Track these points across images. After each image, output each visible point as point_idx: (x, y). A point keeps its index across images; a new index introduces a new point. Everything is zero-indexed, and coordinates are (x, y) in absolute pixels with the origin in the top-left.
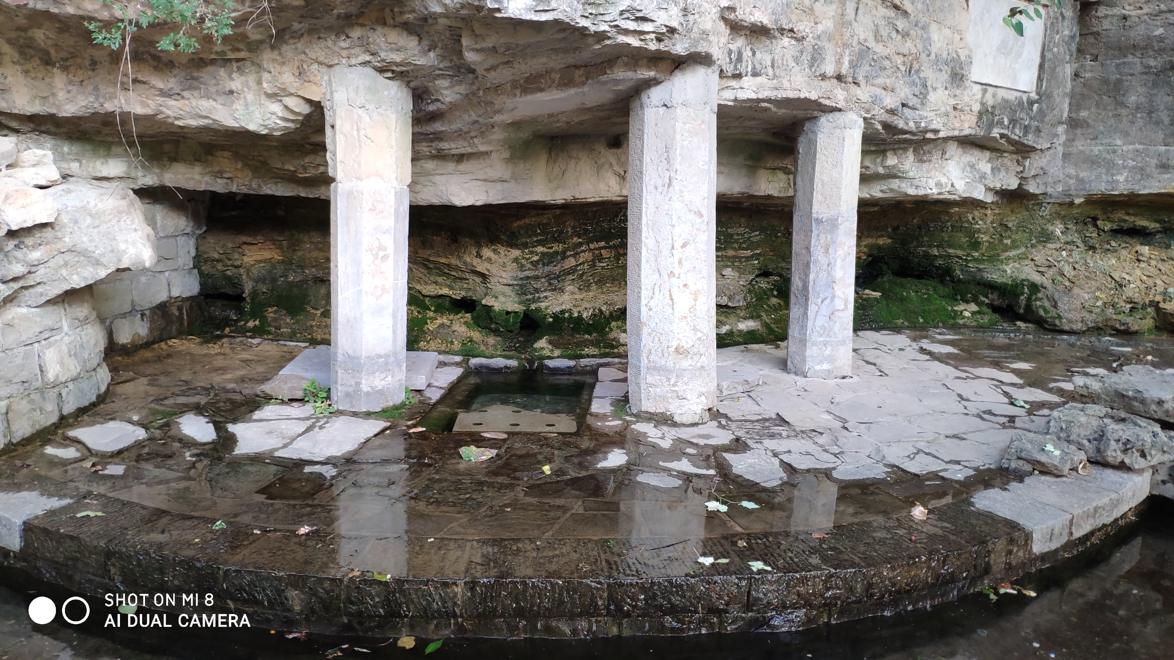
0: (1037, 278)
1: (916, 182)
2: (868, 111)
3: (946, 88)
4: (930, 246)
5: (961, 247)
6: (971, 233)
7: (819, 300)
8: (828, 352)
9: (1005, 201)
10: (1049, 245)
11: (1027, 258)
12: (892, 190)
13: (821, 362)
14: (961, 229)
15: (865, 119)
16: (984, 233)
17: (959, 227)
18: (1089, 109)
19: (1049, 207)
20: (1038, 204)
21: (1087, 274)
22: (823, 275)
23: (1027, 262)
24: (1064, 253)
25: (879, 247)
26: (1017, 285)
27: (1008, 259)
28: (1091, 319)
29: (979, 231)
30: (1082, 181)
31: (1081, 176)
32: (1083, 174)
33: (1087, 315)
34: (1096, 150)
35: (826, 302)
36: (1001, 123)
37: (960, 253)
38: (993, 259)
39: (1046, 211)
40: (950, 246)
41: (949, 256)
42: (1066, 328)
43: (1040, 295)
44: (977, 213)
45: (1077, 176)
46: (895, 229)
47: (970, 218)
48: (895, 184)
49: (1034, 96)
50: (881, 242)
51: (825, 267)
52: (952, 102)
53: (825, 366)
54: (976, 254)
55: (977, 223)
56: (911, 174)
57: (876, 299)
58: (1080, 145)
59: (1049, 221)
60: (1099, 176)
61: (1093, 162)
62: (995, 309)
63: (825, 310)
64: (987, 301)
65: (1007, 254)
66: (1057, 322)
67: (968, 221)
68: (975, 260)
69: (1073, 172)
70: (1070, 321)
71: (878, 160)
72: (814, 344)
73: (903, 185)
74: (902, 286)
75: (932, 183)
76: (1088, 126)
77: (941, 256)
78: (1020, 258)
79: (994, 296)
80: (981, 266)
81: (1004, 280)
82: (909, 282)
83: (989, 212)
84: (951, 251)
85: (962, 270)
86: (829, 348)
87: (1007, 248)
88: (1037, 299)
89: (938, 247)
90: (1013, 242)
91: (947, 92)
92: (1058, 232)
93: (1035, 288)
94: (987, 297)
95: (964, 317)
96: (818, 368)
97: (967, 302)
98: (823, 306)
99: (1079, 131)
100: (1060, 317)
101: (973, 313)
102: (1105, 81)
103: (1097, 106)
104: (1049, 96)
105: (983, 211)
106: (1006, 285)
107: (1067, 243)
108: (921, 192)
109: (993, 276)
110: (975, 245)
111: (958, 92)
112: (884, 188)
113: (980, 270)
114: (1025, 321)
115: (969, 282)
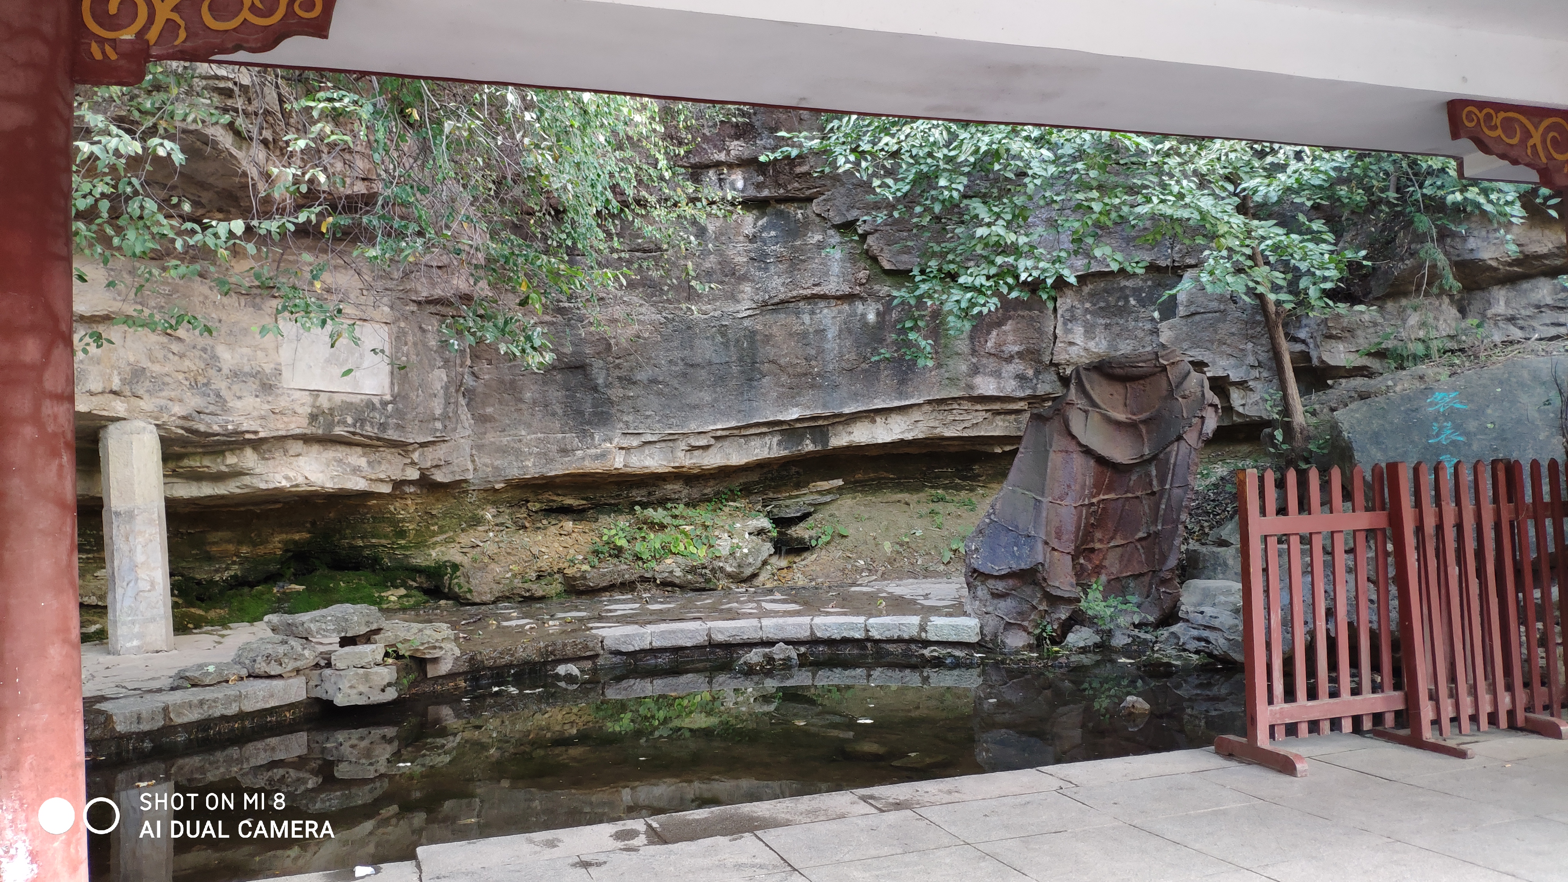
0: (458, 558)
1: (264, 477)
2: (157, 419)
3: (257, 396)
4: (353, 538)
5: (386, 537)
6: (394, 522)
7: (125, 584)
8: (136, 629)
9: (425, 491)
10: (480, 528)
11: (454, 541)
12: (247, 486)
13: (131, 640)
14: (383, 520)
15: (156, 425)
16: (410, 522)
17: (381, 517)
18: (493, 405)
19: (475, 493)
20: (464, 492)
21: (509, 550)
22: (126, 561)
23: (453, 545)
24: (491, 534)
25: (295, 542)
26: (440, 567)
27: (435, 544)
28: (497, 590)
29: (403, 520)
30: (496, 468)
31: (496, 464)
32: (497, 463)
33: (495, 586)
34: (505, 440)
35: (131, 585)
36: (344, 423)
37: (384, 541)
38: (421, 544)
39: (473, 498)
40: (373, 537)
41: (374, 546)
42: (478, 600)
43: (458, 573)
44: (397, 504)
45: (492, 464)
46: (313, 524)
47: (392, 509)
48: (247, 480)
49: (388, 398)
50: (297, 537)
51: (127, 553)
52: (267, 407)
53: (135, 643)
54: (403, 542)
55: (399, 513)
56: (257, 471)
57: (298, 593)
58: (491, 437)
59: (479, 506)
60: (510, 463)
61: (503, 451)
62: (426, 592)
63: (130, 592)
64: (415, 584)
65: (435, 539)
66: (469, 596)
67: (391, 512)
68: (402, 547)
69: (488, 461)
70: (480, 594)
71: (219, 460)
72: (124, 624)
73: (254, 481)
74: (332, 578)
75: (278, 477)
76: (495, 420)
77: (366, 547)
78: (447, 541)
79: (421, 579)
80: (408, 553)
81: (428, 563)
82: (338, 574)
83: (409, 502)
84: (373, 541)
85: (390, 558)
86: (137, 626)
87: (434, 534)
88: (457, 577)
89: (362, 538)
90: (440, 527)
91: (258, 400)
92: (489, 516)
93: (455, 567)
94: (415, 581)
95: (390, 602)
96: (128, 645)
97: (397, 587)
98: (129, 589)
99: (488, 425)
100: (470, 591)
101: (400, 597)
102: (502, 382)
103: (500, 403)
104: (406, 397)
105: (403, 502)
106: (429, 567)
107: (497, 525)
108: (271, 486)
109: (419, 560)
110: (402, 534)
111: (270, 399)
112: (238, 484)
113: (406, 556)
114: (448, 599)
115: (396, 569)
